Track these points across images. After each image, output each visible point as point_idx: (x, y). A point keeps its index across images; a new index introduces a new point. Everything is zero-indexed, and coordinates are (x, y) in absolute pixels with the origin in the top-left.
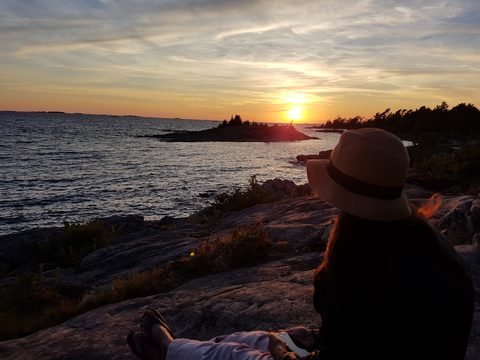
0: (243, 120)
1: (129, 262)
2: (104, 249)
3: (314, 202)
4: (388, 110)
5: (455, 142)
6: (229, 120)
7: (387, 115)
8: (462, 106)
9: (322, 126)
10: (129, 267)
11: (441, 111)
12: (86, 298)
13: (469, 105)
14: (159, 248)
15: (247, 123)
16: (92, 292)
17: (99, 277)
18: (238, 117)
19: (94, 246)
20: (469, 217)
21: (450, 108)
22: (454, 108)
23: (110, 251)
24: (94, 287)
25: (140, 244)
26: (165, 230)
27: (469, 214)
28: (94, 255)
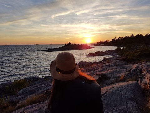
0: (71, 44)
1: (32, 92)
2: (25, 88)
3: (92, 68)
4: (116, 38)
5: (137, 46)
6: (67, 44)
7: (116, 39)
8: (138, 35)
9: (96, 44)
10: (32, 94)
11: (132, 37)
12: (18, 105)
13: (141, 35)
14: (42, 87)
15: (73, 44)
16: (20, 103)
17: (23, 98)
18: (70, 43)
19: (22, 87)
20: (138, 71)
21: (135, 36)
22: (136, 36)
23: (27, 89)
24: (21, 101)
25: (36, 86)
26: (46, 80)
27: (138, 70)
28: (22, 91)
